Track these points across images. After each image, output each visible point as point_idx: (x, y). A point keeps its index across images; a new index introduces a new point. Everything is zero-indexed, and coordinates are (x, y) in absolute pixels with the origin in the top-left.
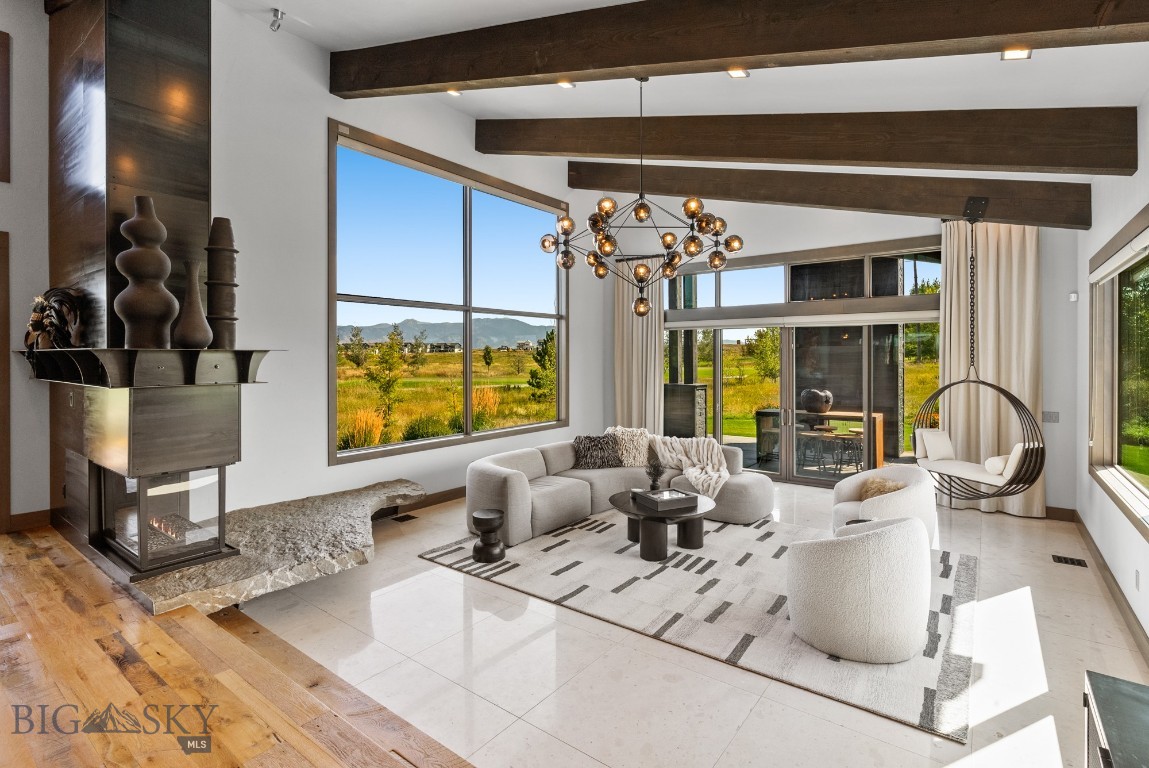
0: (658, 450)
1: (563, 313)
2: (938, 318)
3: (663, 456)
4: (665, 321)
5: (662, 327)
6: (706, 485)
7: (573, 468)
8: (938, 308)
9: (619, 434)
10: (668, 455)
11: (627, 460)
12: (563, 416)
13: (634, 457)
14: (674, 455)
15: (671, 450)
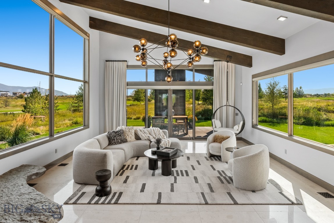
0: (139, 133)
1: (87, 80)
2: (213, 88)
3: (142, 136)
4: (127, 86)
5: (126, 88)
6: (165, 144)
7: (109, 145)
8: (213, 85)
9: (124, 129)
10: (143, 135)
11: (128, 139)
12: (86, 124)
13: (131, 137)
14: (146, 135)
15: (144, 133)
